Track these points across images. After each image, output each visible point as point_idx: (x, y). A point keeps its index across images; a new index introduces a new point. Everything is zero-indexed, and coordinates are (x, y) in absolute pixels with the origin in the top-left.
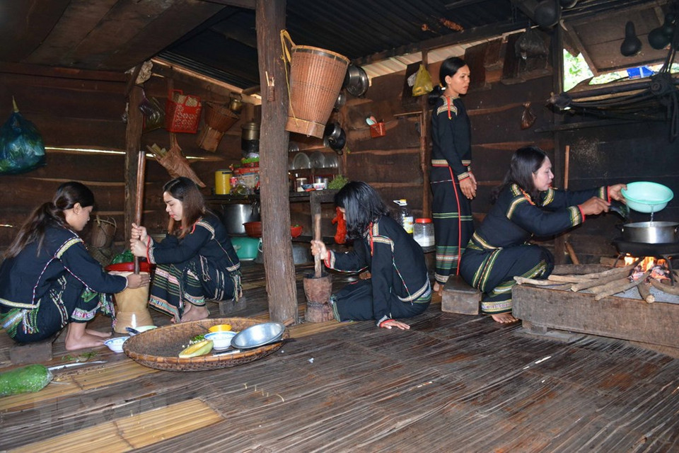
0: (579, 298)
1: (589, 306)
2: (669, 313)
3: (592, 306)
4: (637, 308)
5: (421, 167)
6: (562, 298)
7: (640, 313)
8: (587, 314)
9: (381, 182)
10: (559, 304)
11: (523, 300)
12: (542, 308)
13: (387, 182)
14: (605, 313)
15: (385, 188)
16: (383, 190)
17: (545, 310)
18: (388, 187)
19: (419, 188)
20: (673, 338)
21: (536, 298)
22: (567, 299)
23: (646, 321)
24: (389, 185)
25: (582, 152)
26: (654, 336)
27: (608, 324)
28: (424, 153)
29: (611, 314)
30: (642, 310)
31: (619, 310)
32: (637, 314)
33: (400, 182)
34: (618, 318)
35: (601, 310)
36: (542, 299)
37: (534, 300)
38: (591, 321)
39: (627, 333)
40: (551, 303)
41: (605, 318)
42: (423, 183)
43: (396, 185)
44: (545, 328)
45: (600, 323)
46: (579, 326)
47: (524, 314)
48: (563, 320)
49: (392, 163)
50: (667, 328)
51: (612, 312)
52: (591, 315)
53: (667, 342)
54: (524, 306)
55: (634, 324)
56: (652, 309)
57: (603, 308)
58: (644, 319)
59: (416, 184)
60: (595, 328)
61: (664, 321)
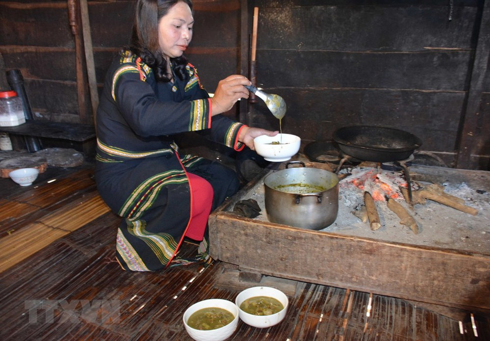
0: (312, 238)
1: (327, 250)
2: (444, 264)
3: (331, 251)
4: (399, 256)
5: (71, 27)
6: (286, 237)
7: (402, 262)
8: (324, 260)
9: (22, 45)
10: (281, 245)
11: (226, 237)
12: (256, 249)
13: (31, 45)
14: (351, 261)
15: (27, 52)
16: (26, 55)
17: (259, 251)
18: (31, 52)
19: (71, 53)
20: (442, 294)
21: (246, 235)
22: (295, 239)
23: (408, 272)
24: (32, 49)
25: (273, 16)
26: (416, 291)
27: (352, 274)
28: (73, 9)
29: (358, 261)
30: (405, 258)
31: (371, 257)
32: (397, 263)
33: (47, 45)
34: (369, 267)
35: (345, 256)
36: (255, 236)
37: (244, 238)
38: (329, 270)
39: (379, 285)
40: (268, 242)
41: (350, 266)
42: (75, 48)
43: (42, 49)
44: (259, 274)
45: (342, 272)
46: (309, 274)
47: (228, 255)
48: (286, 266)
49: (33, 20)
50: (436, 282)
51: (360, 259)
52: (329, 261)
53: (434, 298)
54: (227, 245)
55: (390, 276)
56: (420, 258)
57: (348, 253)
58: (406, 269)
59: (66, 49)
60: (334, 278)
61: (435, 273)
